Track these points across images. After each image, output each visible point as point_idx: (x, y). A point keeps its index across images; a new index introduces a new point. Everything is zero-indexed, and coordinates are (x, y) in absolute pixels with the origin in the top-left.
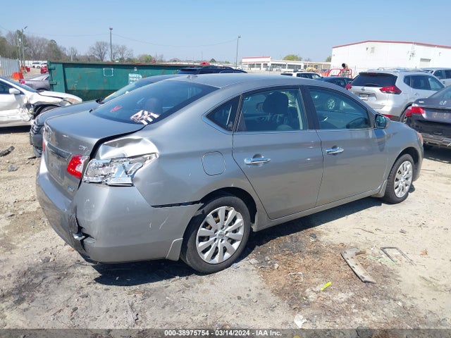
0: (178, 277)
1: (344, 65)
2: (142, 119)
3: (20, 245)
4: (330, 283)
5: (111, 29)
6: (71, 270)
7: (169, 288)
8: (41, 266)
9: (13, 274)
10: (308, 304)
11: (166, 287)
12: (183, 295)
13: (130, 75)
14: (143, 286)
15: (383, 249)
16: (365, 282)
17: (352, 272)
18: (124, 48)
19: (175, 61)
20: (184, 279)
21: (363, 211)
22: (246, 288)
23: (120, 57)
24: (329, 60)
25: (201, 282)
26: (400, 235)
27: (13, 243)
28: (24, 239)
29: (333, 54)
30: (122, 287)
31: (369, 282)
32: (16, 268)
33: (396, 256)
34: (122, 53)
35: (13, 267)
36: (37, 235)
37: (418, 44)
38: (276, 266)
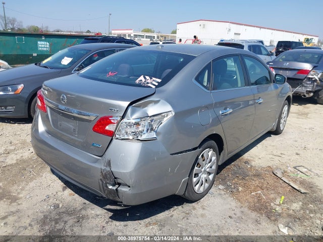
0: (176, 207)
1: (195, 37)
2: (148, 83)
3: (21, 196)
4: (283, 197)
5: (4, 3)
6: (83, 212)
7: (174, 217)
8: (54, 212)
9: (33, 223)
10: (279, 215)
11: (172, 216)
12: (189, 221)
13: (39, 43)
14: (153, 217)
15: (295, 168)
16: (304, 193)
17: (290, 187)
18: (14, 20)
19: (58, 31)
20: (180, 207)
21: (263, 141)
22: (229, 209)
23: (11, 27)
24: (175, 32)
25: (194, 209)
26: (297, 157)
27: (14, 194)
28: (22, 189)
29: (178, 28)
30: (137, 221)
31: (306, 193)
32: (32, 217)
33: (307, 172)
34: (13, 24)
35: (28, 216)
36: (32, 184)
37: (232, 23)
38: (240, 189)
